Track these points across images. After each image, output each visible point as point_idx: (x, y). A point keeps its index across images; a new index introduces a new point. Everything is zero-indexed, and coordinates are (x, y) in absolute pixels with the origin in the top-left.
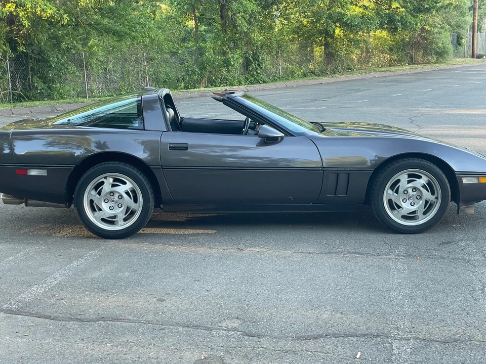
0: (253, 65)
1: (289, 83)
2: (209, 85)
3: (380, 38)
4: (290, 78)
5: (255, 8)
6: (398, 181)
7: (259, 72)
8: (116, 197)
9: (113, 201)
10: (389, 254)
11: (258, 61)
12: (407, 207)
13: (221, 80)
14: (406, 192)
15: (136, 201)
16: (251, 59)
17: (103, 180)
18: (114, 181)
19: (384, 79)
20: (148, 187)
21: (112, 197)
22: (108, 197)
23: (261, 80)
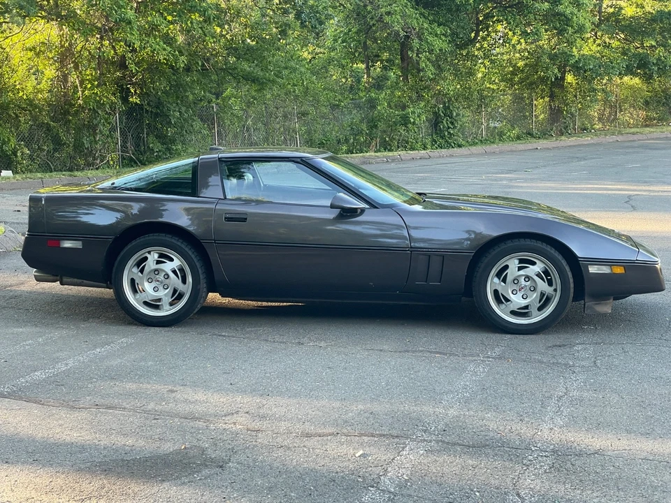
0: (444, 122)
1: (489, 148)
2: (382, 149)
3: (631, 87)
4: (497, 141)
5: (445, 46)
6: (506, 267)
7: (452, 132)
8: (161, 277)
9: (158, 281)
10: (479, 355)
11: (451, 118)
12: (518, 300)
13: (398, 143)
14: (516, 281)
15: (184, 281)
16: (442, 114)
17: (147, 255)
18: (159, 257)
19: (629, 144)
20: (198, 265)
21: (157, 276)
22: (152, 276)
23: (454, 144)
